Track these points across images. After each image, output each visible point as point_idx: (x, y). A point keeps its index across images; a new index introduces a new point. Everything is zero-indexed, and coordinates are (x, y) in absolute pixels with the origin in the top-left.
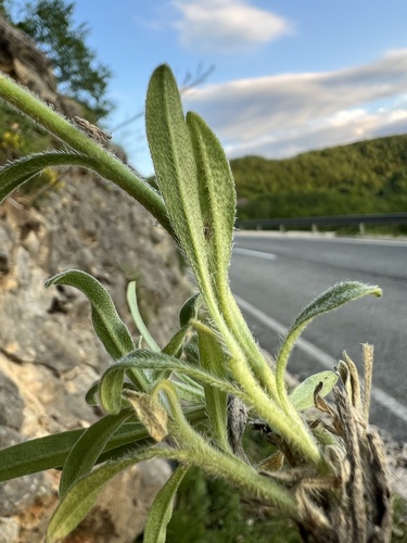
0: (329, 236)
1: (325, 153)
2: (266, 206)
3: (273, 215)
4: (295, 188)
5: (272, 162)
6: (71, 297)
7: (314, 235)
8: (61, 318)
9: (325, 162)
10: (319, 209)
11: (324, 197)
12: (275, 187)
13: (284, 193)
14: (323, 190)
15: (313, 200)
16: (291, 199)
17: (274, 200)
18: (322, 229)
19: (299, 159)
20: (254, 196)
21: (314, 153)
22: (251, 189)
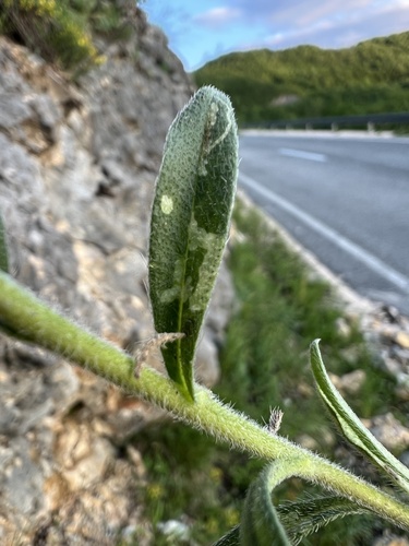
0: (387, 136)
1: (388, 42)
2: (319, 103)
3: (325, 113)
4: (352, 83)
5: (327, 53)
6: (116, 182)
7: (370, 135)
8: (108, 202)
9: (389, 52)
10: (378, 106)
11: (383, 95)
12: (329, 82)
13: (340, 88)
14: (383, 85)
15: (370, 96)
16: (346, 96)
17: (328, 98)
18: (378, 128)
19: (359, 51)
20: (305, 93)
21: (376, 41)
22: (303, 85)
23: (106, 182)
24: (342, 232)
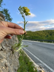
0: (39, 42)
1: (39, 31)
2: (31, 37)
3: (32, 39)
4: (35, 35)
5: (32, 32)
6: (4, 48)
7: (37, 42)
8: (2, 51)
9: (39, 32)
10: (38, 38)
11: (39, 37)
12: (33, 35)
13: (34, 36)
14: (39, 36)
15: (37, 37)
17: (32, 37)
18: (38, 41)
19: (36, 32)
20: (30, 36)
21: (38, 31)
22: (30, 35)
23: (2, 49)
24: (34, 55)
